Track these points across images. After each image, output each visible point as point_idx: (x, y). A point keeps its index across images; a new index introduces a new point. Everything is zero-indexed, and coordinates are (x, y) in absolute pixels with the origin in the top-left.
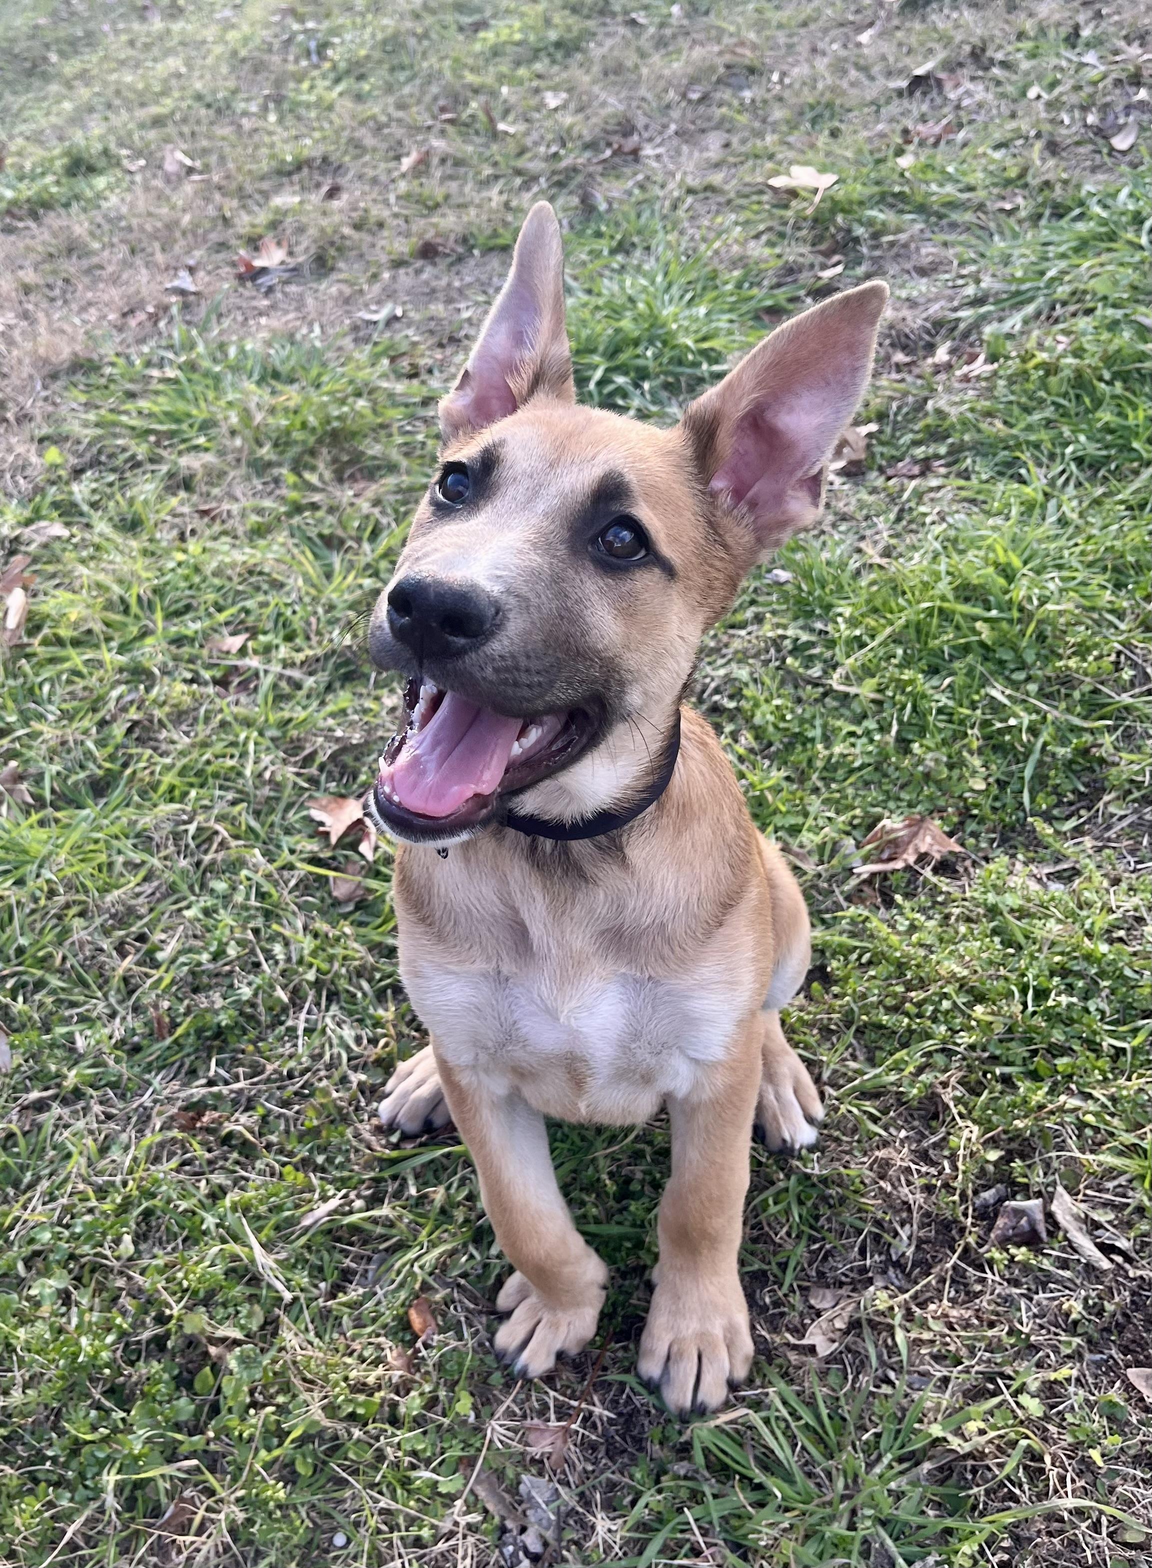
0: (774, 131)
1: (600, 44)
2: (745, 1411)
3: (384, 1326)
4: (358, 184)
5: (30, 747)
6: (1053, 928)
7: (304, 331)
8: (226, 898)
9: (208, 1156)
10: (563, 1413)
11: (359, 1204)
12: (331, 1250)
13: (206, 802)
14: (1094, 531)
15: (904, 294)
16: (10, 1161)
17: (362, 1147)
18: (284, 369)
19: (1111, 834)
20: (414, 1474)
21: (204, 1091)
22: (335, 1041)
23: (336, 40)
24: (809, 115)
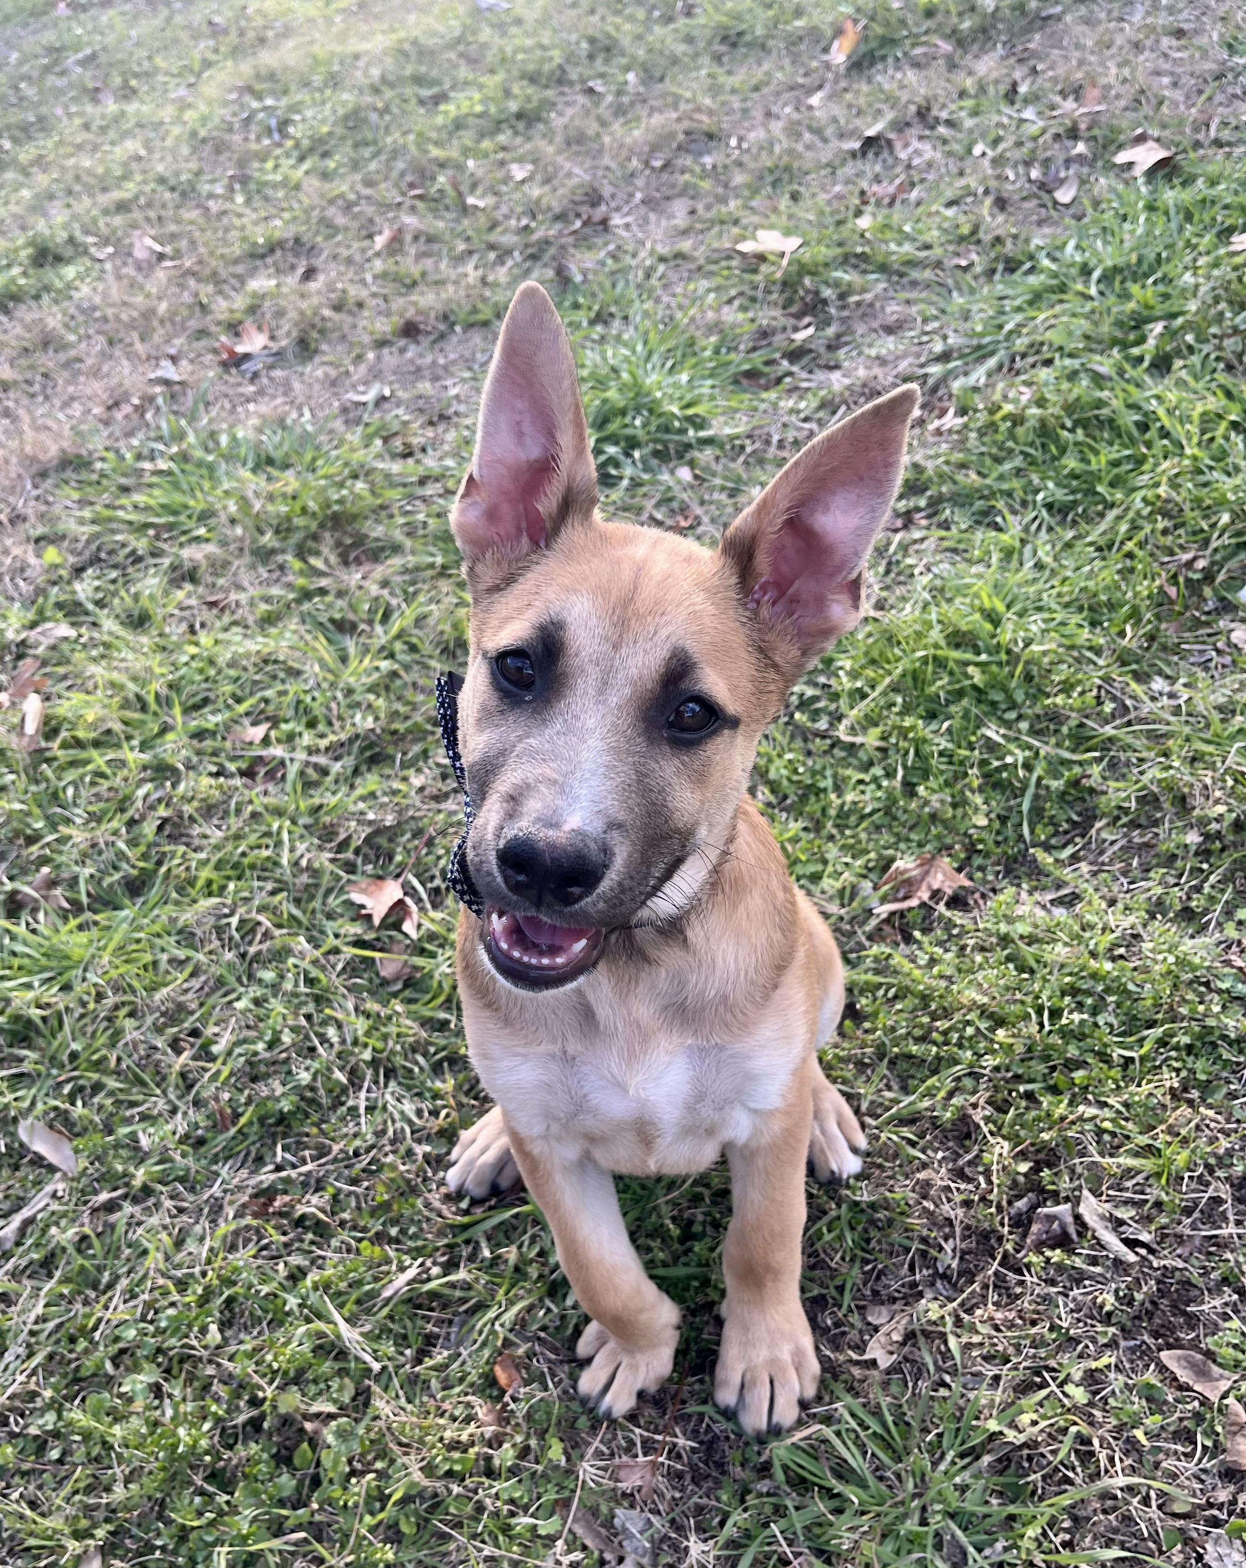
0: (737, 197)
1: (561, 114)
2: (818, 1427)
3: (472, 1385)
4: (333, 265)
5: (60, 852)
6: (1060, 952)
7: (294, 415)
8: (275, 988)
9: (283, 1239)
10: (649, 1447)
11: (436, 1271)
12: (413, 1317)
13: (246, 894)
14: (1069, 573)
15: (873, 352)
16: (87, 1263)
17: (433, 1216)
18: (277, 455)
19: (1105, 858)
20: (513, 1521)
21: (273, 1177)
22: (397, 1116)
23: (297, 117)
24: (769, 179)
